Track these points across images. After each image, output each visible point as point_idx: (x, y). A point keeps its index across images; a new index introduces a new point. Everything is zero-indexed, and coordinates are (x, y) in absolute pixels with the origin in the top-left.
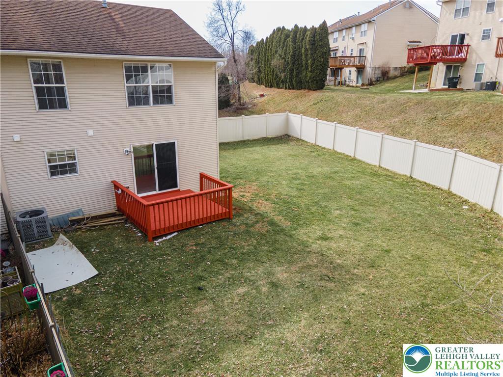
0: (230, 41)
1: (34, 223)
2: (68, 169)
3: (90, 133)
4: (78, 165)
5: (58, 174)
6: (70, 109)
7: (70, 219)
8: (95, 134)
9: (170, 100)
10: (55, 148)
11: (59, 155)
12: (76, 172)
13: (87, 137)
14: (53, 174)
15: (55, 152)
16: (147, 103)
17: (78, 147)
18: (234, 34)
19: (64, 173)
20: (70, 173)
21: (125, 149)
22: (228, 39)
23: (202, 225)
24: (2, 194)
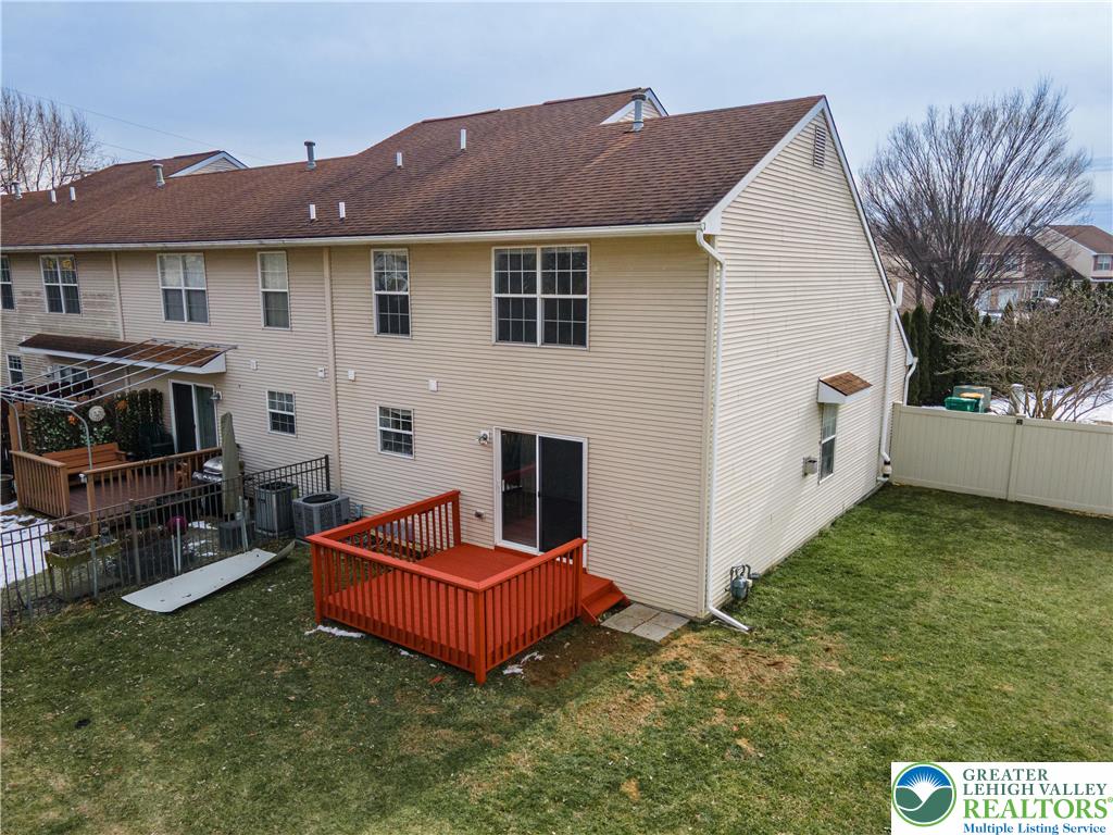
2: (403, 443)
3: (433, 385)
4: (413, 440)
5: (390, 449)
6: (411, 336)
8: (439, 389)
10: (390, 402)
11: (392, 415)
12: (411, 453)
13: (427, 392)
14: (385, 446)
15: (389, 409)
17: (415, 408)
19: (397, 448)
20: (404, 452)
23: (410, 651)
24: (327, 457)
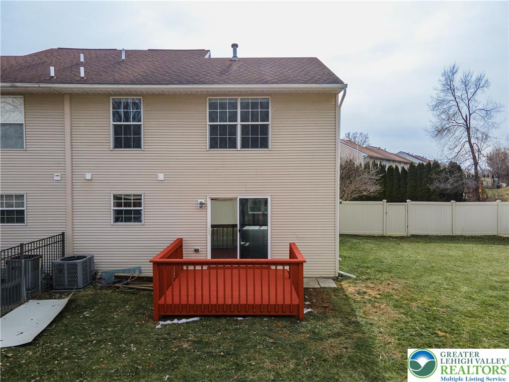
0: (465, 124)
1: (66, 268)
2: (133, 216)
3: (161, 177)
4: (143, 212)
5: (122, 221)
6: (143, 149)
7: (116, 275)
8: (166, 179)
9: (264, 144)
10: (122, 191)
11: (125, 199)
12: (140, 221)
13: (156, 181)
14: (117, 220)
15: (122, 195)
16: (233, 145)
17: (145, 192)
18: (470, 115)
19: (128, 220)
20: (134, 221)
21: (199, 201)
22: (462, 121)
23: (244, 316)
24: (63, 234)
